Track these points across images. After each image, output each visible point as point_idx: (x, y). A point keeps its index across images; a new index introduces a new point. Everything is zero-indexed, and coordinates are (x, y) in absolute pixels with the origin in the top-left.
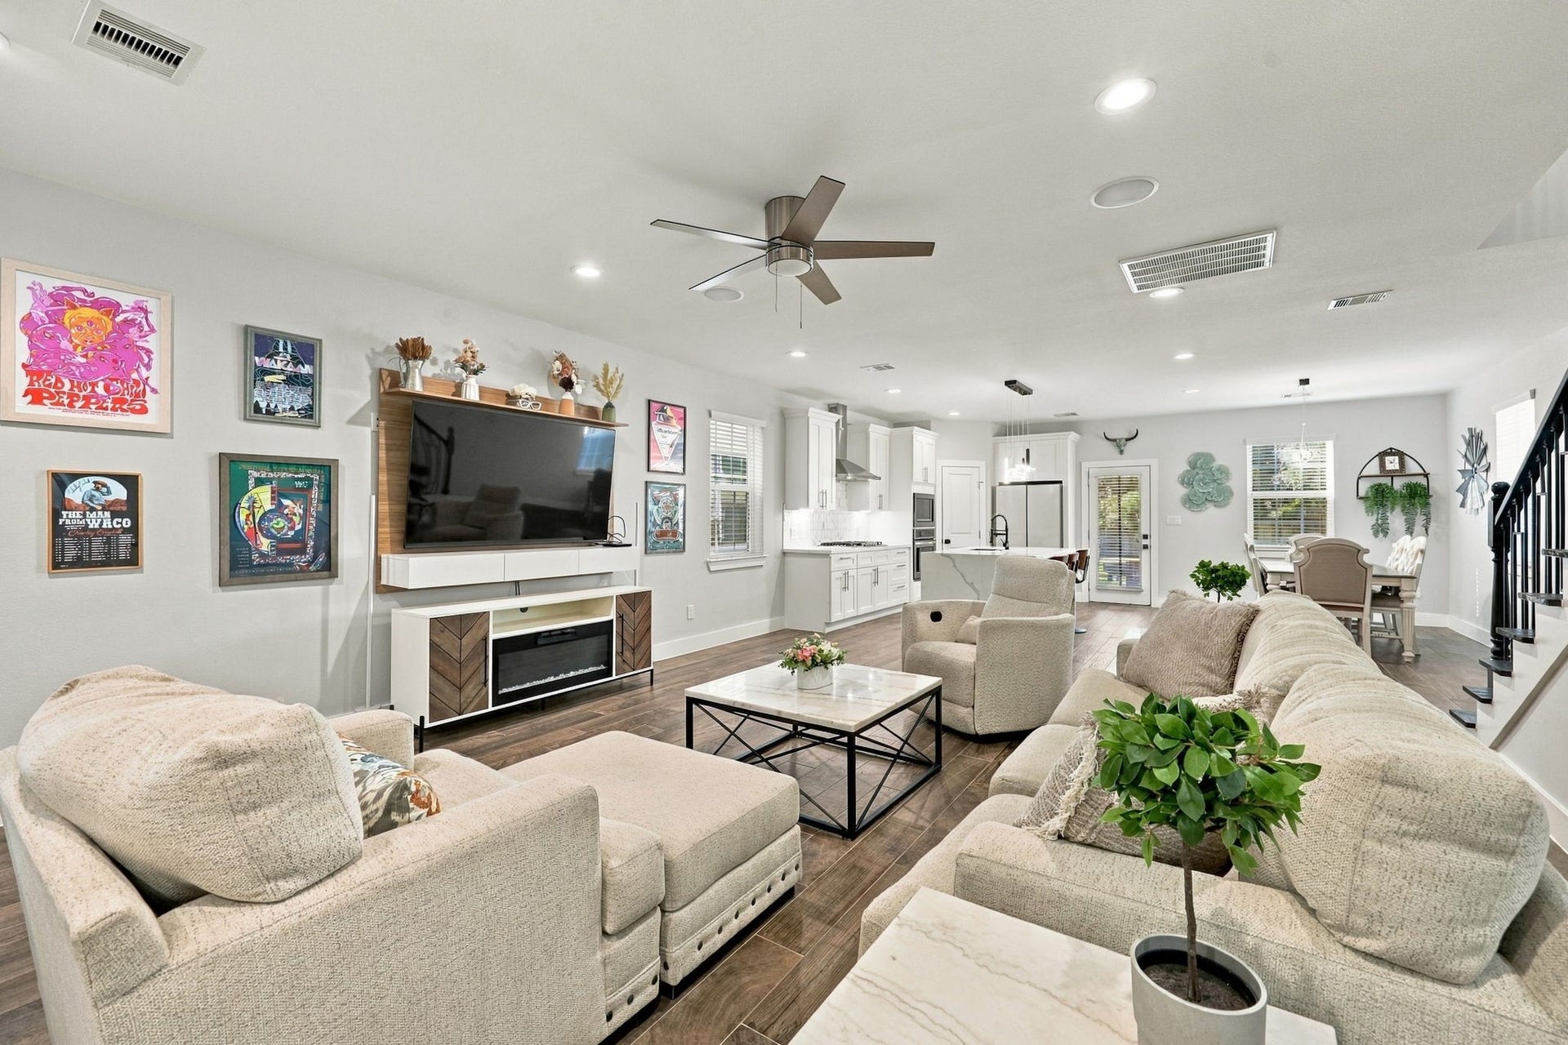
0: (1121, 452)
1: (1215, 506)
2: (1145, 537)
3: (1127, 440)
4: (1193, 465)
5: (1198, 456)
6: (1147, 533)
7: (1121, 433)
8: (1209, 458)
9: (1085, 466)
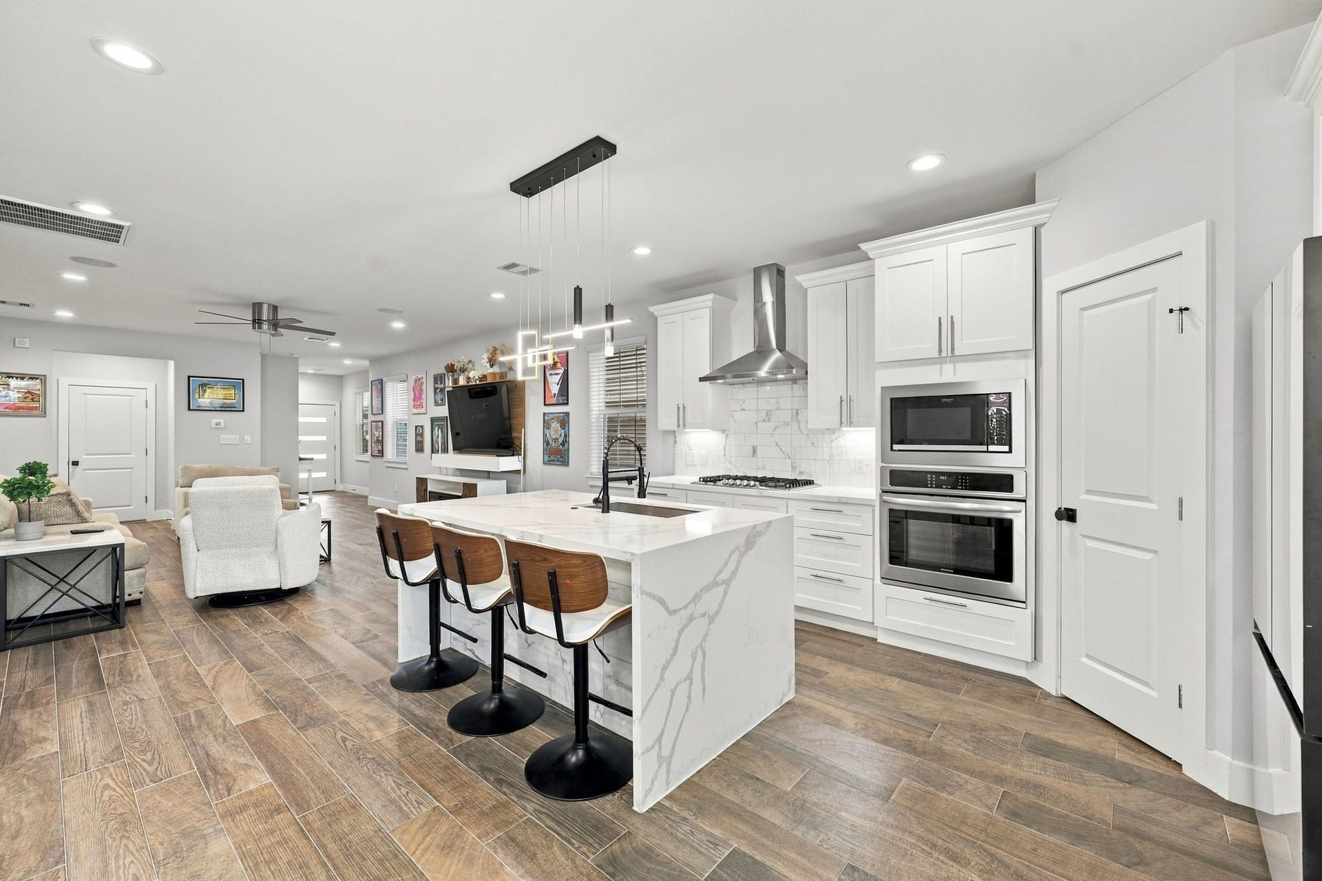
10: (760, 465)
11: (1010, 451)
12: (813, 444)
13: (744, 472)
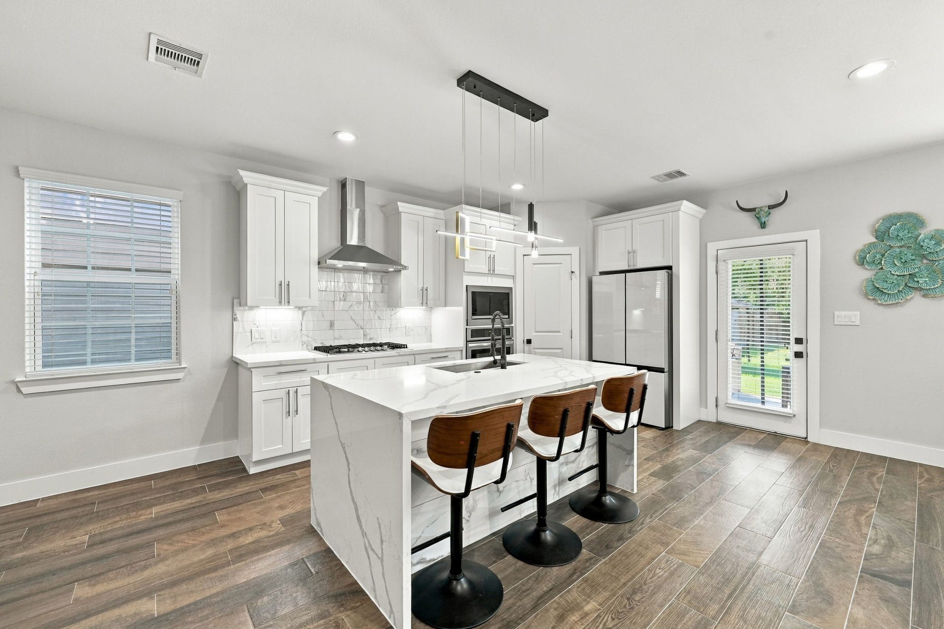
0: (763, 225)
1: (924, 296)
2: (799, 341)
3: (771, 207)
4: (881, 234)
5: (892, 219)
6: (801, 335)
7: (761, 200)
8: (914, 221)
9: (712, 248)
10: (337, 336)
11: (509, 318)
12: (379, 317)
13: (322, 343)
